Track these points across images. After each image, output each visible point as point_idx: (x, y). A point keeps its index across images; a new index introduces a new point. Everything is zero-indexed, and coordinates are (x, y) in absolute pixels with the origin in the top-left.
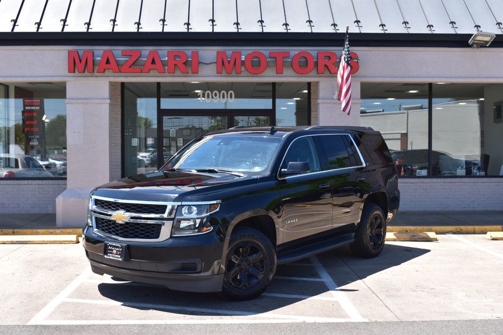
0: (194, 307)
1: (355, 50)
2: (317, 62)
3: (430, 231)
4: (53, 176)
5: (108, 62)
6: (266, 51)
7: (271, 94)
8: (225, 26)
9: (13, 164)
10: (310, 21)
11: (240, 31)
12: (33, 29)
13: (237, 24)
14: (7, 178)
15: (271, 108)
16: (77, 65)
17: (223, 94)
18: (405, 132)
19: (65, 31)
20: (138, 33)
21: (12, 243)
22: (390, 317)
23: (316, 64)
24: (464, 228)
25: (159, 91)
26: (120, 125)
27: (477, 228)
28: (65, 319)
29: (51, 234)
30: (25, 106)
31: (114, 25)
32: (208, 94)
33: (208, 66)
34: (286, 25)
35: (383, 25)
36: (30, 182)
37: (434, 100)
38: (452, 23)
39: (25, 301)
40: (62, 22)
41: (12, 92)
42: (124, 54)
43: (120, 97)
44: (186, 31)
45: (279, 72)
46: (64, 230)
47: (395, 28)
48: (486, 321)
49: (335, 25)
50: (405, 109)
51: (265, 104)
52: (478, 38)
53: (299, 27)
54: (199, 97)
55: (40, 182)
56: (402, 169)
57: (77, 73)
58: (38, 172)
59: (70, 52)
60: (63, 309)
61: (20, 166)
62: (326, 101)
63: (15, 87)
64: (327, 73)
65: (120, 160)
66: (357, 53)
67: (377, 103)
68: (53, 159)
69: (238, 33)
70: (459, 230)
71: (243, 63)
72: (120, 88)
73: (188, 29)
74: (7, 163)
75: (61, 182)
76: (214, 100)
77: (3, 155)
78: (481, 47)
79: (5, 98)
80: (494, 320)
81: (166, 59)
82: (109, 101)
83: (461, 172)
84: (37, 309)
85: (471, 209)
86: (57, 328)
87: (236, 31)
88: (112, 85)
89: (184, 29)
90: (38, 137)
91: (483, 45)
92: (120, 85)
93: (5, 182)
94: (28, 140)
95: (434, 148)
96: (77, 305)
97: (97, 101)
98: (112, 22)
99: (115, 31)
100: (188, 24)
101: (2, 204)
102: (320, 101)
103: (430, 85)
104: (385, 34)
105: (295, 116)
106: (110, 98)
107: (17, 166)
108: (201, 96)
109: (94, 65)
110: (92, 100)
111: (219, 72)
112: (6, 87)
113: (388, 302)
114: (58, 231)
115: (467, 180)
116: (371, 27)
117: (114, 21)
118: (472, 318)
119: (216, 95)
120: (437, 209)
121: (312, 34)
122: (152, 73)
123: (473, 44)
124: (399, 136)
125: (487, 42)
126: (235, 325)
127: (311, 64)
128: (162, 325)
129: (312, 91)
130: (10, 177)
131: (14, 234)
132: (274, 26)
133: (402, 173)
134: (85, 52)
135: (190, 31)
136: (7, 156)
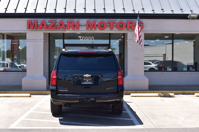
0: (75, 122)
1: (142, 20)
2: (127, 25)
3: (172, 93)
4: (22, 70)
5: (43, 25)
6: (106, 20)
7: (109, 38)
8: (90, 11)
9: (6, 65)
10: (124, 9)
11: (96, 13)
12: (13, 12)
13: (95, 10)
14: (3, 71)
15: (109, 43)
16: (30, 26)
17: (90, 38)
18: (165, 53)
19: (26, 13)
20: (55, 14)
21: (4, 97)
22: (153, 127)
23: (126, 26)
24: (186, 92)
25: (64, 37)
26: (48, 50)
27: (191, 92)
28: (23, 126)
29: (20, 93)
30: (12, 42)
31: (46, 10)
32: (83, 38)
33: (83, 27)
34: (115, 10)
35: (153, 10)
36: (12, 73)
37: (174, 40)
38: (181, 9)
39: (8, 119)
40: (25, 9)
41: (5, 37)
42: (49, 22)
43: (48, 39)
44: (74, 13)
45: (112, 29)
46: (25, 92)
47: (158, 11)
48: (191, 128)
49: (134, 10)
50: (165, 44)
51: (106, 42)
52: (192, 16)
53: (119, 11)
54: (80, 39)
55: (16, 73)
56: (163, 68)
57: (31, 30)
58: (16, 69)
59: (28, 21)
60: (22, 123)
61: (9, 67)
62: (130, 41)
63: (7, 35)
64: (131, 29)
65: (48, 64)
66: (143, 21)
67: (152, 41)
68: (23, 64)
69: (95, 14)
70: (184, 92)
71: (97, 25)
72: (48, 35)
73: (75, 12)
74: (3, 65)
75: (24, 73)
76: (86, 40)
77: (2, 62)
78: (193, 19)
79: (3, 39)
80: (194, 128)
81: (66, 24)
82: (43, 41)
83: (185, 69)
84: (12, 123)
85: (189, 84)
86: (20, 130)
87: (94, 13)
88: (44, 34)
89: (73, 12)
90: (17, 55)
91: (193, 18)
92: (48, 34)
93: (2, 73)
94: (13, 56)
95: (174, 60)
96: (28, 121)
97: (39, 40)
98: (45, 9)
99: (46, 13)
100: (75, 10)
101: (1, 81)
102: (128, 41)
103: (173, 34)
104: (154, 14)
105: (118, 47)
106: (44, 39)
107: (7, 66)
108: (81, 39)
109: (37, 26)
110: (37, 40)
111: (87, 29)
112: (3, 35)
113: (152, 121)
114: (23, 92)
115: (188, 72)
116: (148, 11)
117: (46, 9)
118: (186, 127)
119: (86, 38)
120: (176, 84)
121: (125, 14)
122: (61, 29)
123: (190, 18)
124: (163, 55)
125: (195, 17)
126: (90, 129)
127: (124, 26)
128: (61, 129)
129: (125, 37)
130: (4, 71)
131: (5, 93)
132: (110, 11)
133: (163, 70)
134: (34, 21)
135: (76, 13)
136: (3, 62)
